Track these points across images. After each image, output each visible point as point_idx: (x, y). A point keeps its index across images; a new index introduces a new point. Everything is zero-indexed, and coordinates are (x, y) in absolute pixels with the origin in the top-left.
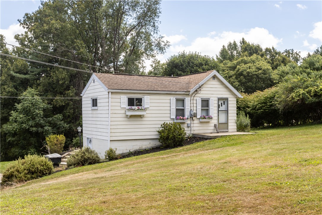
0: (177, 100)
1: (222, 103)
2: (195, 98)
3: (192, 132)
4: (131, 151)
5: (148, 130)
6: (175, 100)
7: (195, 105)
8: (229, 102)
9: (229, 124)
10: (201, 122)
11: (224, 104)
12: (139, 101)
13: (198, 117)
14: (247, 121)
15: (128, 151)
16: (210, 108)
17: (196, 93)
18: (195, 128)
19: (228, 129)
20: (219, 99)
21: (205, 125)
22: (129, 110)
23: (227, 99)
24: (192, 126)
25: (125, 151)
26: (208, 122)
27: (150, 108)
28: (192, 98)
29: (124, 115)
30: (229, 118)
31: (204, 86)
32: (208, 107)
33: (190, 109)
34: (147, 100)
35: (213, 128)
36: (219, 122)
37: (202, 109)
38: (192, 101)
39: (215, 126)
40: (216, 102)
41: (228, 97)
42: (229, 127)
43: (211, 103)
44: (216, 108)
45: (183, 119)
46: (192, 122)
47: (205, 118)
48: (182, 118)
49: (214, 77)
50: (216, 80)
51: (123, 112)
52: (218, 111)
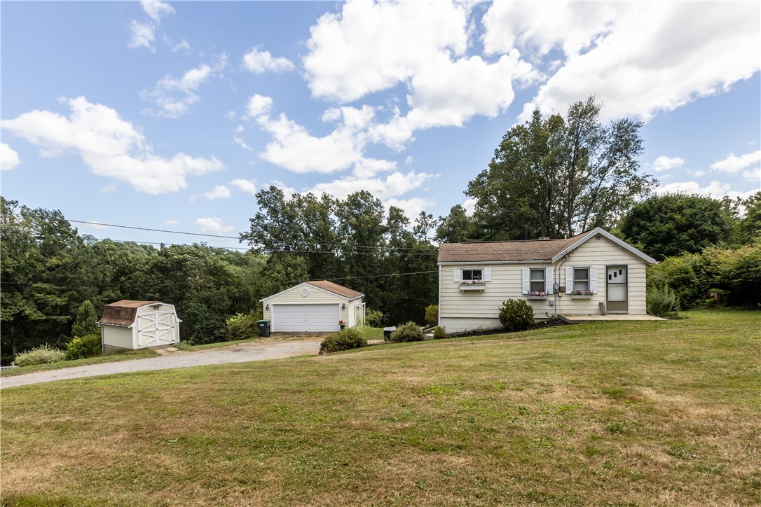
0: (532, 271)
1: (615, 274)
2: (563, 268)
3: (558, 312)
4: (467, 330)
5: (489, 307)
6: (528, 272)
7: (562, 277)
8: (629, 271)
9: (630, 303)
10: (573, 300)
11: (620, 274)
12: (478, 274)
13: (568, 292)
14: (671, 298)
15: (464, 330)
16: (591, 279)
17: (564, 260)
18: (562, 308)
19: (627, 309)
20: (608, 267)
21: (582, 303)
22: (464, 283)
23: (626, 267)
24: (557, 303)
25: (459, 331)
26: (589, 300)
27: (493, 282)
28: (558, 267)
29: (458, 290)
30: (629, 294)
31: (579, 250)
32: (587, 279)
33: (553, 282)
34: (487, 273)
35: (597, 308)
36: (609, 300)
37: (575, 283)
38: (557, 272)
39: (601, 304)
40: (604, 271)
41: (626, 263)
42: (630, 308)
43: (592, 273)
44: (604, 280)
45: (539, 295)
46: (557, 299)
47: (579, 293)
48: (537, 293)
49: (598, 236)
50: (602, 240)
51: (457, 286)
52: (607, 284)
